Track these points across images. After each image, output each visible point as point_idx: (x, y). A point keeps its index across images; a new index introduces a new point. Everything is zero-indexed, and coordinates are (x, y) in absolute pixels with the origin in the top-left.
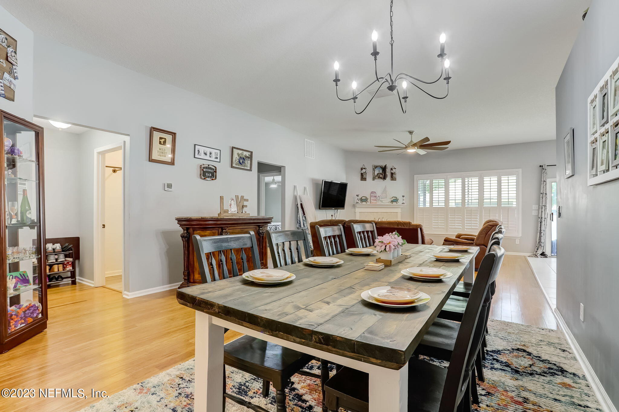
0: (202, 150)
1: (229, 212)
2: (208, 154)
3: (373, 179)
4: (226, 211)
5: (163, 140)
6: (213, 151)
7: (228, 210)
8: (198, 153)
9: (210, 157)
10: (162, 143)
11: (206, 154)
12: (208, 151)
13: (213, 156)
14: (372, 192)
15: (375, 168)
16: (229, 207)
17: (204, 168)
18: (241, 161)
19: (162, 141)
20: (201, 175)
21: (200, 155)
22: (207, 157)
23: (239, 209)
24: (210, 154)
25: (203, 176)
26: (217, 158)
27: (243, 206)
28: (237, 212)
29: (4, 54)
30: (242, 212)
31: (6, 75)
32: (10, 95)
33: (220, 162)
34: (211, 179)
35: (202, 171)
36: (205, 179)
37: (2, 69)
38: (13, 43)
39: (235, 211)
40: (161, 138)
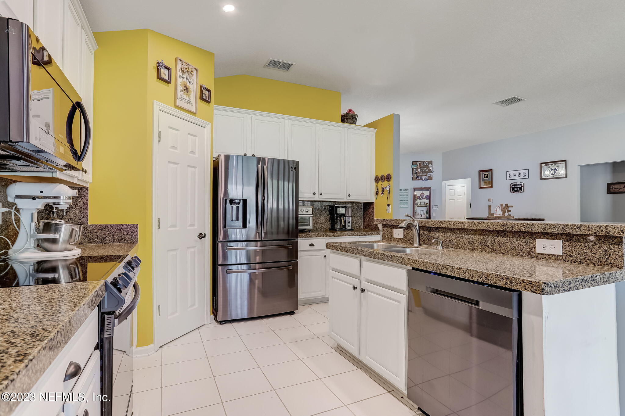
0: (512, 174)
1: (495, 214)
2: (517, 175)
5: (486, 175)
6: (522, 172)
8: (510, 176)
9: (519, 176)
10: (486, 177)
11: (515, 175)
12: (517, 173)
13: (522, 175)
16: (495, 211)
17: (513, 185)
18: (552, 172)
19: (486, 176)
20: (511, 190)
21: (511, 177)
22: (517, 177)
23: (504, 213)
24: (519, 174)
25: (512, 191)
26: (526, 176)
27: (508, 211)
28: (501, 215)
29: (427, 168)
30: (506, 215)
31: (428, 173)
32: (430, 178)
33: (529, 178)
34: (519, 192)
35: (511, 188)
36: (514, 192)
37: (427, 172)
38: (431, 162)
39: (500, 214)
40: (485, 175)
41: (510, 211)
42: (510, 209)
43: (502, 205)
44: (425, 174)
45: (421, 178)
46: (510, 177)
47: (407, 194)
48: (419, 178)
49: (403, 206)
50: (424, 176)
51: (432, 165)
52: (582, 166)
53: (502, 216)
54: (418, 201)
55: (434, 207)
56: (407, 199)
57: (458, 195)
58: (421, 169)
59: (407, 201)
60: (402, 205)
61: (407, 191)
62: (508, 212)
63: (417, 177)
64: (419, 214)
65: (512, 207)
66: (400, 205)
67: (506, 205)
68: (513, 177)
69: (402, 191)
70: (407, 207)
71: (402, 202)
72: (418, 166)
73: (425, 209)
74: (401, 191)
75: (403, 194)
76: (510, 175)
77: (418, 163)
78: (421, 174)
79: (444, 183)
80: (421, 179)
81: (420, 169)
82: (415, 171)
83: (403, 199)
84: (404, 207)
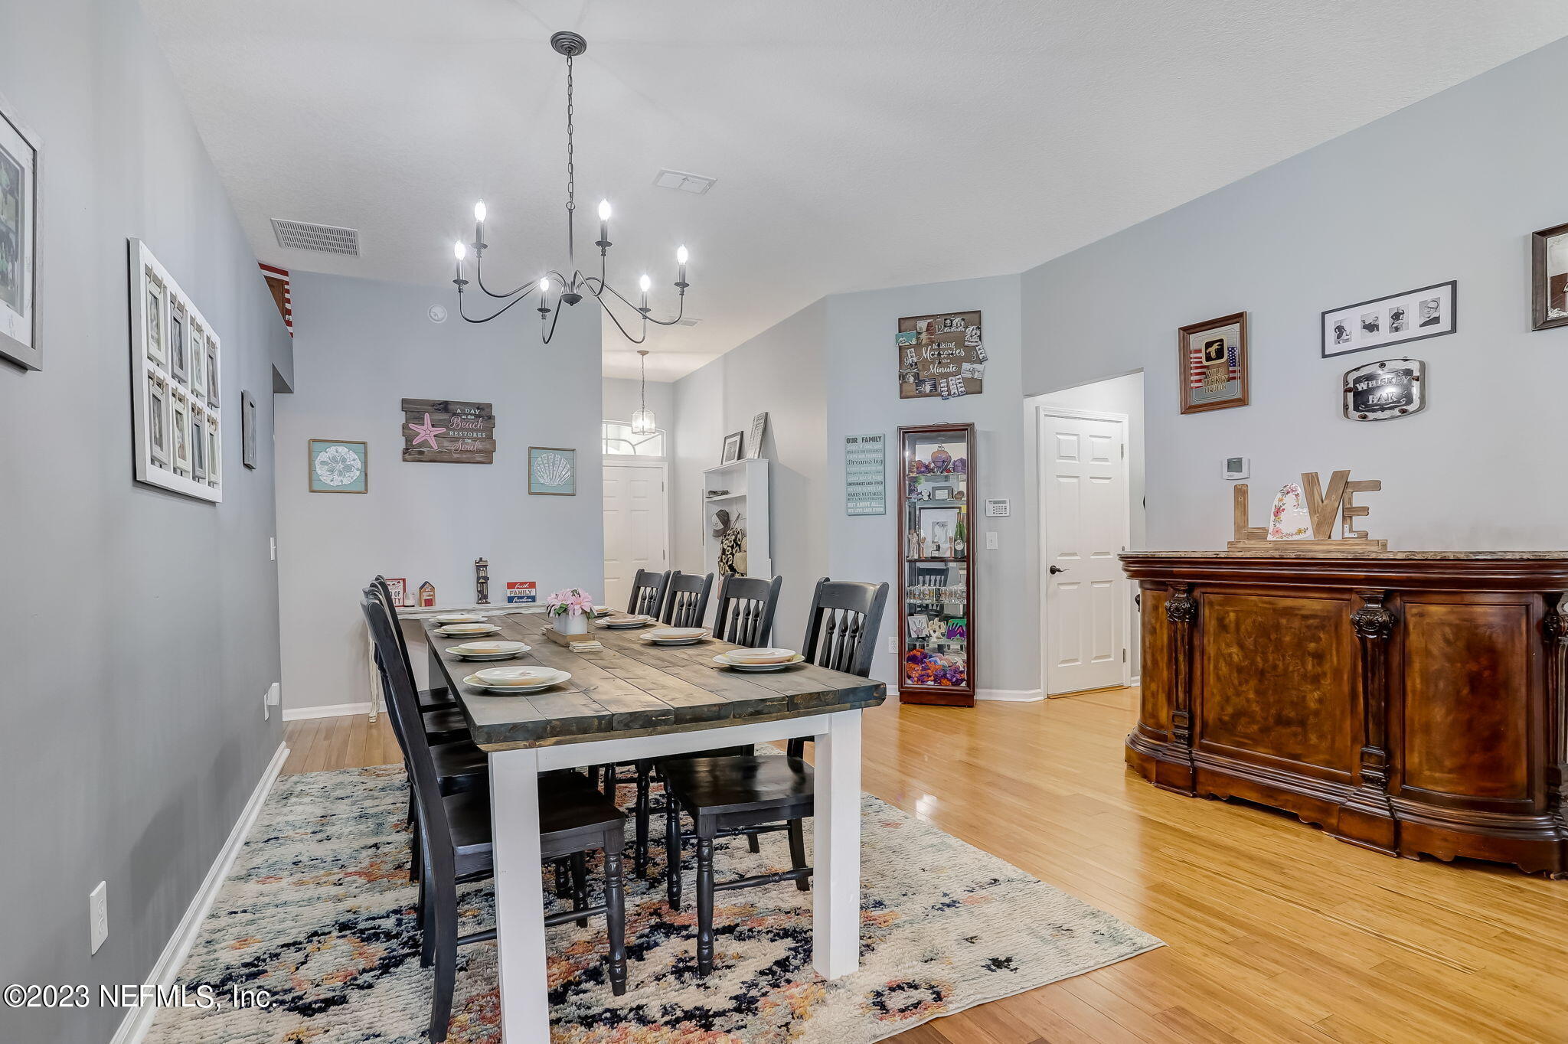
0: (1352, 320)
1: (1270, 538)
2: (1385, 322)
4: (1261, 534)
5: (1216, 346)
6: (1411, 303)
7: (1265, 530)
8: (1339, 337)
9: (1397, 329)
10: (1213, 355)
11: (1372, 327)
12: (1382, 313)
13: (1414, 319)
16: (1272, 517)
17: (1357, 381)
19: (1213, 350)
20: (1346, 407)
21: (1347, 340)
22: (1384, 335)
23: (1323, 523)
24: (1397, 316)
25: (1356, 408)
26: (1436, 320)
27: (1349, 514)
28: (1309, 535)
29: (960, 341)
30: (1336, 534)
31: (966, 366)
32: (975, 387)
33: (1454, 329)
34: (1396, 412)
35: (1350, 395)
36: (1364, 417)
37: (958, 361)
38: (974, 318)
39: (1300, 532)
40: (1209, 345)
41: (1364, 511)
42: (1359, 499)
43: (1311, 480)
44: (952, 369)
45: (935, 387)
46: (1344, 337)
47: (879, 456)
48: (928, 388)
49: (863, 506)
50: (946, 376)
51: (979, 328)
53: (1312, 543)
54: (924, 487)
55: (990, 507)
56: (880, 478)
57: (1095, 459)
58: (935, 346)
59: (881, 488)
60: (862, 504)
61: (878, 445)
62: (1348, 518)
63: (919, 382)
64: (929, 540)
65: (1376, 486)
66: (850, 505)
67: (1341, 477)
68: (1357, 337)
69: (860, 445)
70: (882, 510)
71: (858, 489)
72: (924, 336)
73: (951, 519)
74: (852, 447)
75: (862, 457)
76: (1340, 330)
77: (922, 325)
78: (935, 370)
79: (1030, 404)
80: (935, 392)
81: (932, 350)
82: (911, 357)
83: (862, 479)
84: (867, 511)
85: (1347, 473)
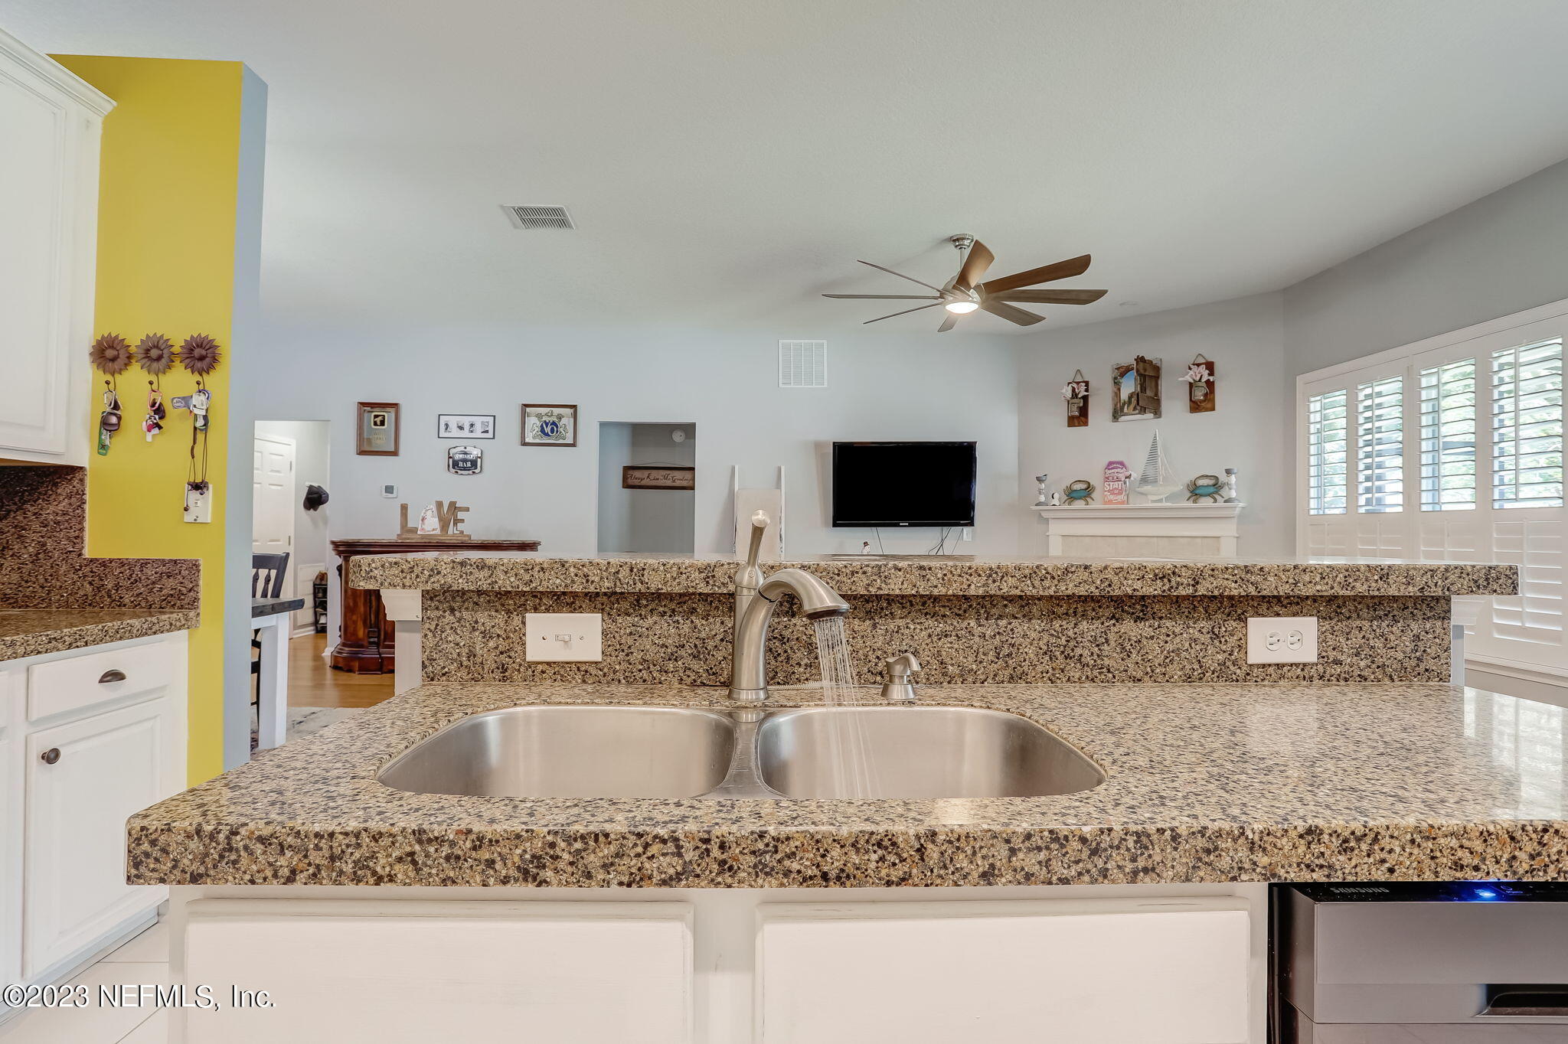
0: (453, 422)
1: (419, 532)
2: (467, 427)
3: (1113, 416)
4: (414, 530)
5: (380, 418)
6: (478, 421)
7: (417, 529)
8: (446, 429)
9: (472, 432)
10: (379, 423)
11: (461, 428)
12: (466, 421)
13: (478, 428)
14: (1111, 463)
15: (1122, 375)
16: (420, 522)
17: (454, 454)
18: (548, 430)
19: (378, 420)
20: (449, 466)
21: (450, 432)
22: (465, 433)
23: (444, 526)
24: (472, 425)
25: (453, 468)
26: (487, 432)
27: (457, 521)
28: (438, 532)
30: (450, 532)
33: (494, 438)
34: (471, 472)
35: (451, 460)
36: (457, 472)
39: (434, 530)
40: (376, 416)
41: (462, 521)
42: (460, 515)
43: (440, 504)
46: (448, 429)
52: (603, 425)
53: (439, 535)
57: (272, 471)
62: (455, 524)
65: (467, 509)
67: (452, 504)
68: (455, 432)
76: (447, 425)
85: (455, 503)
